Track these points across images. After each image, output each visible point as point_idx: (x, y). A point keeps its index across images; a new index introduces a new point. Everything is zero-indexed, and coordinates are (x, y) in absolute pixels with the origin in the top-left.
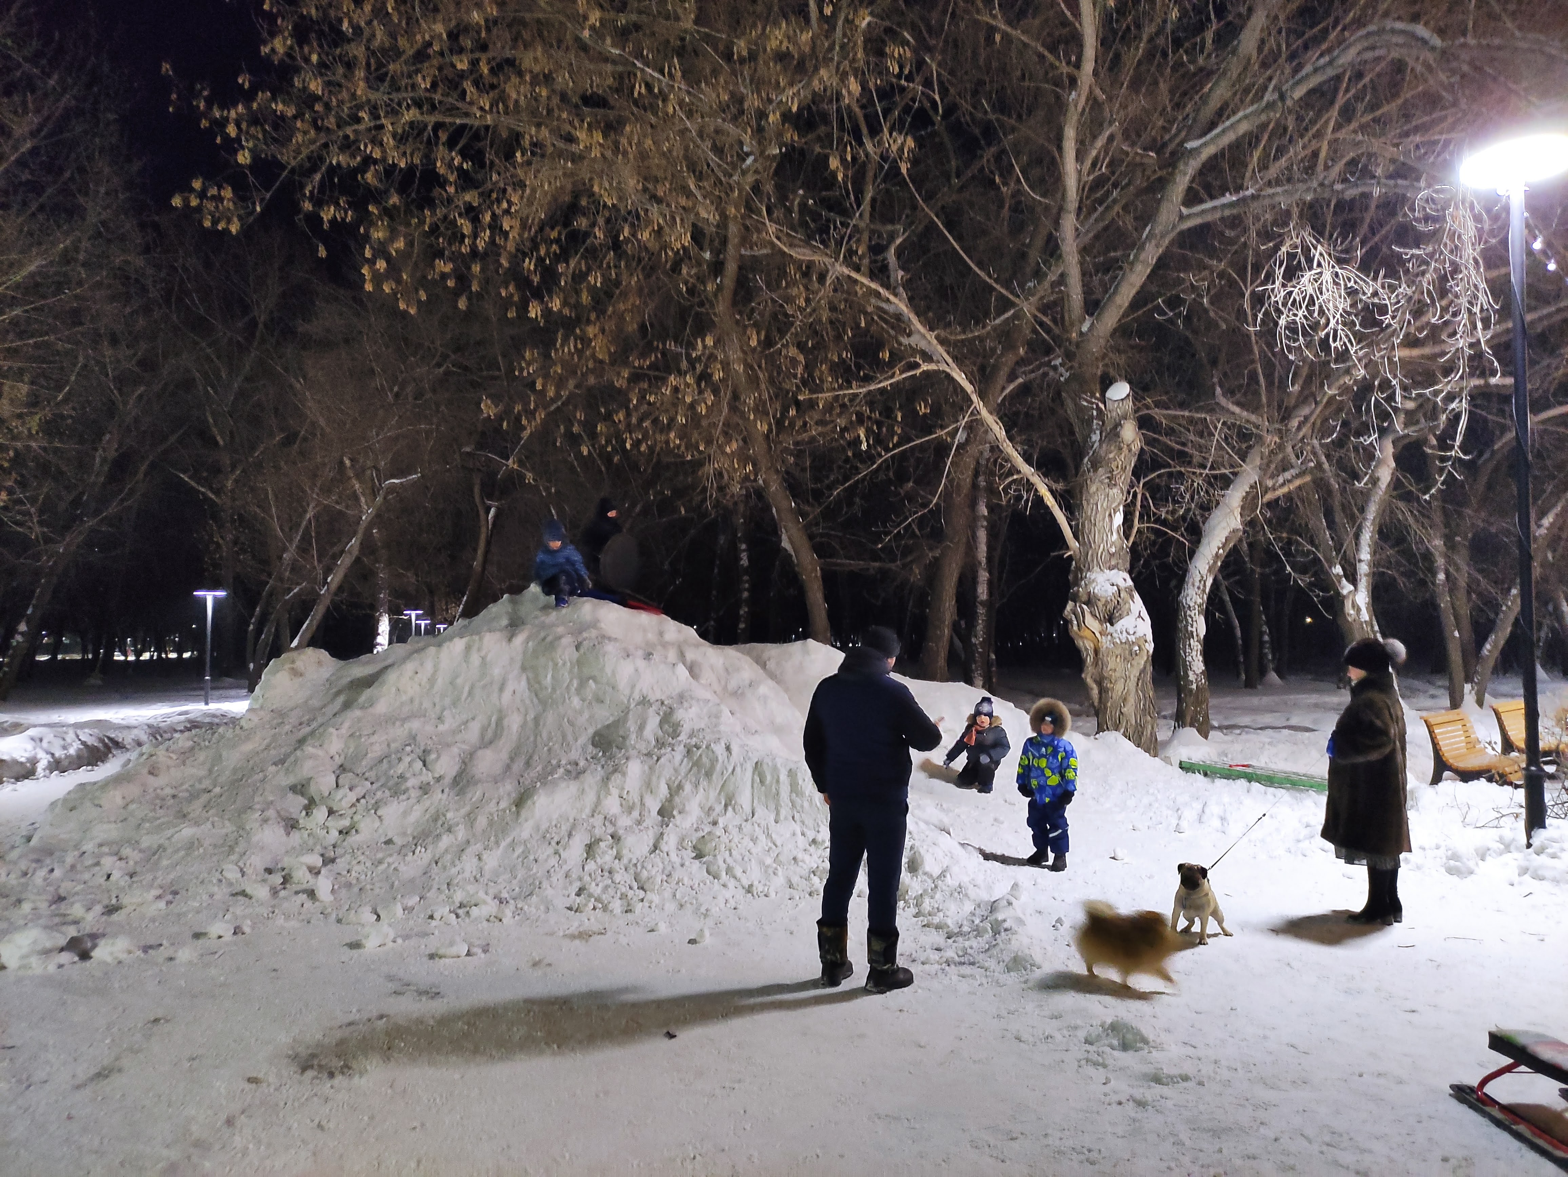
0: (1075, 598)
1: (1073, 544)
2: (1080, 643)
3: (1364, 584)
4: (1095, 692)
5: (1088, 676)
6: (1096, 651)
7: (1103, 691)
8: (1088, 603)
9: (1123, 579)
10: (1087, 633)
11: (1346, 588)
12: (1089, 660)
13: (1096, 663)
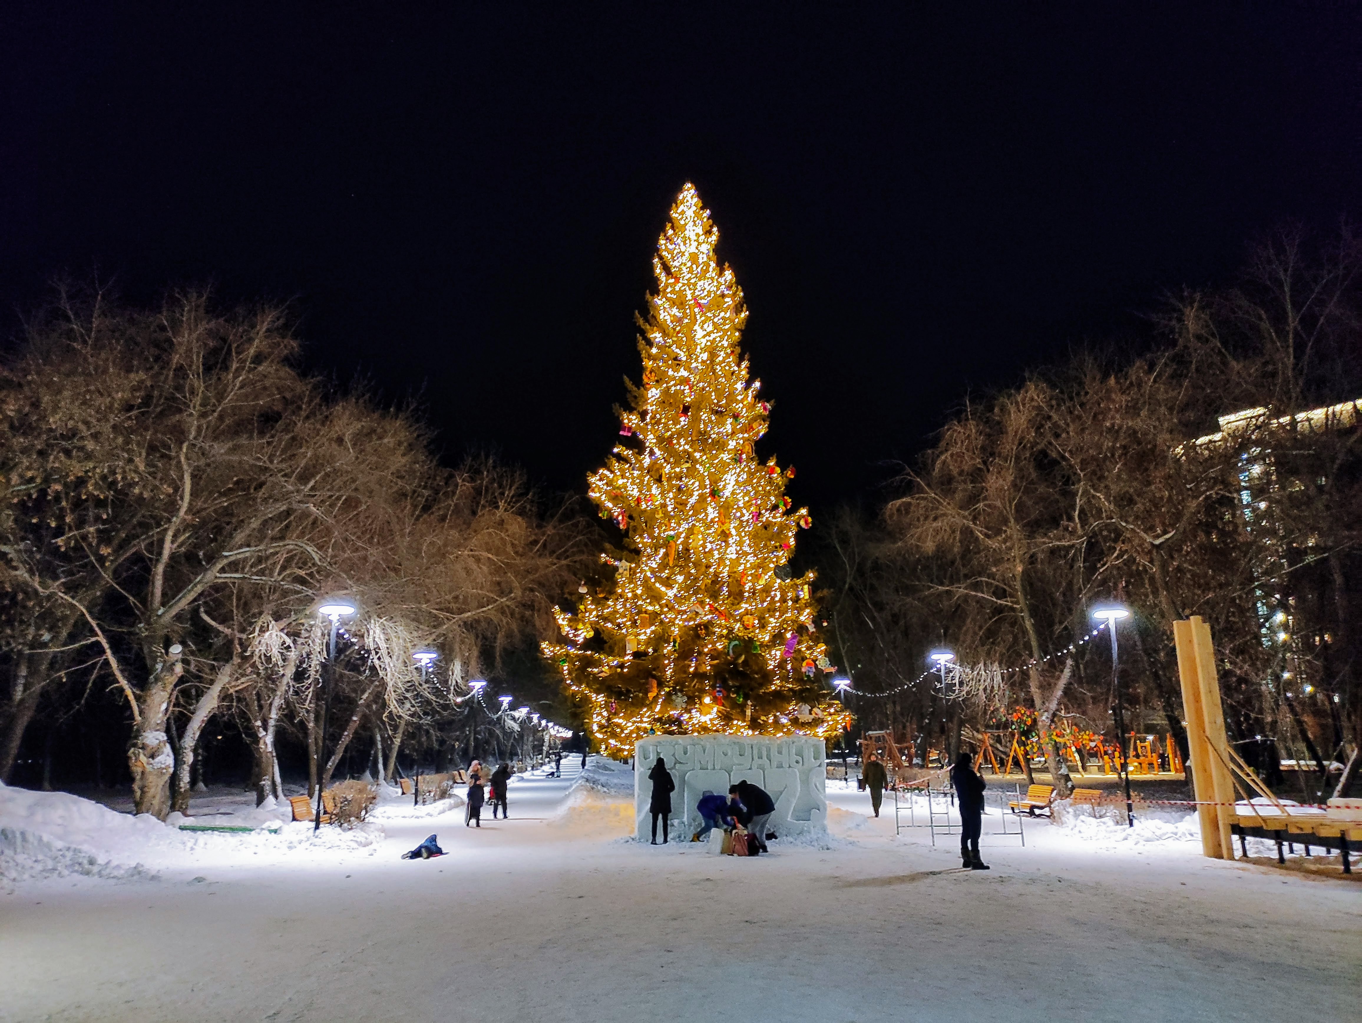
0: (135, 745)
1: (138, 718)
2: (134, 769)
3: (271, 730)
4: (138, 793)
5: (136, 787)
6: (143, 773)
7: (143, 793)
8: (143, 748)
9: (163, 736)
10: (139, 764)
11: (262, 733)
12: (138, 777)
13: (142, 779)
